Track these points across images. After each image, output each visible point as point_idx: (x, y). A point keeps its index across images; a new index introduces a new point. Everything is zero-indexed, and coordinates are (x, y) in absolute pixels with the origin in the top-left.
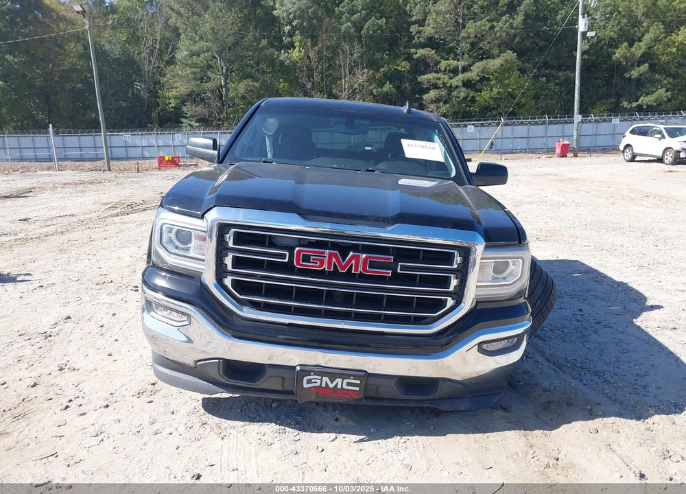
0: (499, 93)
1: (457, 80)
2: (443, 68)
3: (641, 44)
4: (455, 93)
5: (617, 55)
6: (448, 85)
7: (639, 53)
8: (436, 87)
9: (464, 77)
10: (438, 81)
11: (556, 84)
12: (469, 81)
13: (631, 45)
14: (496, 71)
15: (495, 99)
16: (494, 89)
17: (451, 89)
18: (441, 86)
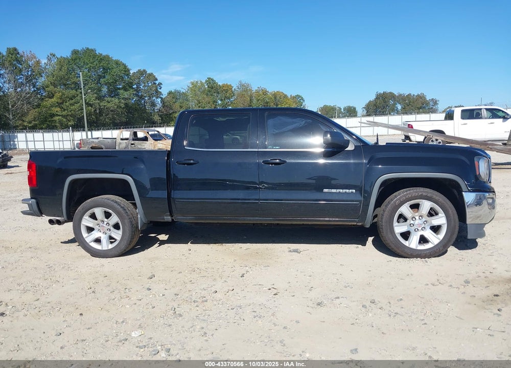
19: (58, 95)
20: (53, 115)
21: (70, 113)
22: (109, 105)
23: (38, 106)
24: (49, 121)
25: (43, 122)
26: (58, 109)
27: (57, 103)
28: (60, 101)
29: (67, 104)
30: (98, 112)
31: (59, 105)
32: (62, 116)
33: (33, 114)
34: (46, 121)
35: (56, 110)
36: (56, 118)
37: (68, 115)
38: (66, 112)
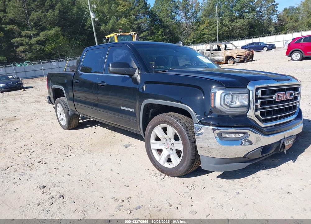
0: (55, 46)
1: (33, 41)
2: (24, 35)
3: (110, 24)
4: (33, 47)
5: (101, 29)
6: (29, 43)
7: (110, 28)
8: (22, 44)
9: (37, 39)
10: (22, 42)
11: (80, 41)
12: (39, 41)
13: (106, 25)
14: (52, 36)
15: (54, 49)
16: (53, 45)
17: (31, 45)
18: (25, 44)
19: (207, 22)
20: (204, 34)
21: (213, 32)
22: (237, 24)
23: (197, 30)
24: (202, 38)
25: (199, 39)
26: (207, 30)
27: (207, 27)
28: (208, 25)
29: (212, 27)
30: (231, 29)
31: (207, 28)
32: (208, 34)
33: (192, 35)
34: (200, 38)
35: (206, 31)
36: (206, 36)
37: (212, 34)
38: (211, 31)
